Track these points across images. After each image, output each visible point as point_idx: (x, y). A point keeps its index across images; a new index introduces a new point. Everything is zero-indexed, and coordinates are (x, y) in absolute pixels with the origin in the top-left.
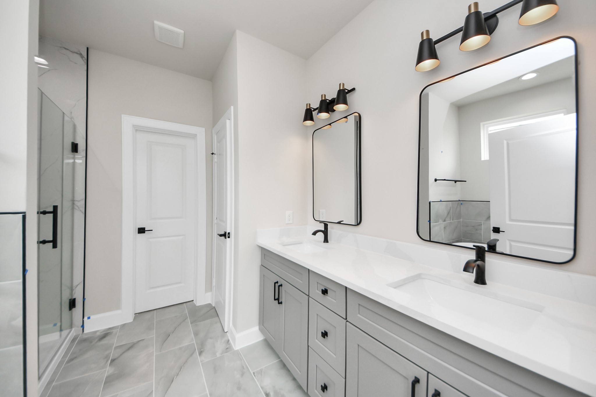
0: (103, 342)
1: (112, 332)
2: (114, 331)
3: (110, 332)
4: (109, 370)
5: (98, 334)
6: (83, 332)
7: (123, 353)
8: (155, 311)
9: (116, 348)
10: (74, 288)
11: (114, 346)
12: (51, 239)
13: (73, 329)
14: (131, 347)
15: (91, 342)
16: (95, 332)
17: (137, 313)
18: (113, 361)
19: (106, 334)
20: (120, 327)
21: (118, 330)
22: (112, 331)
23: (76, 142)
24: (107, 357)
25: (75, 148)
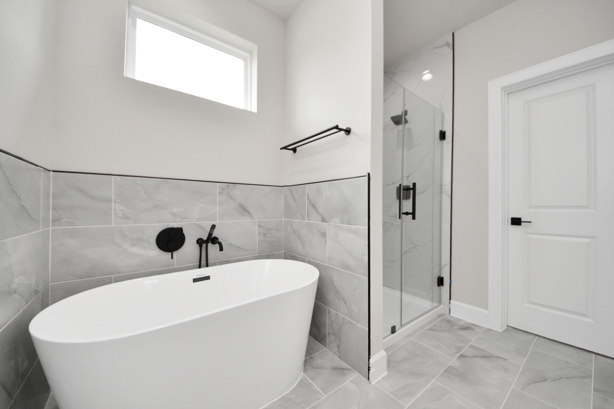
0: (464, 333)
1: (475, 330)
2: (477, 330)
3: (473, 328)
4: (454, 362)
5: (461, 323)
6: (450, 313)
7: (476, 356)
8: (537, 337)
9: (472, 346)
10: (442, 267)
11: (470, 343)
12: (411, 211)
13: (442, 306)
14: (487, 357)
15: (452, 326)
16: (460, 320)
17: (510, 327)
18: (462, 356)
19: (467, 328)
20: (485, 329)
21: (481, 331)
22: (475, 328)
23: (444, 130)
24: (459, 349)
25: (443, 135)
